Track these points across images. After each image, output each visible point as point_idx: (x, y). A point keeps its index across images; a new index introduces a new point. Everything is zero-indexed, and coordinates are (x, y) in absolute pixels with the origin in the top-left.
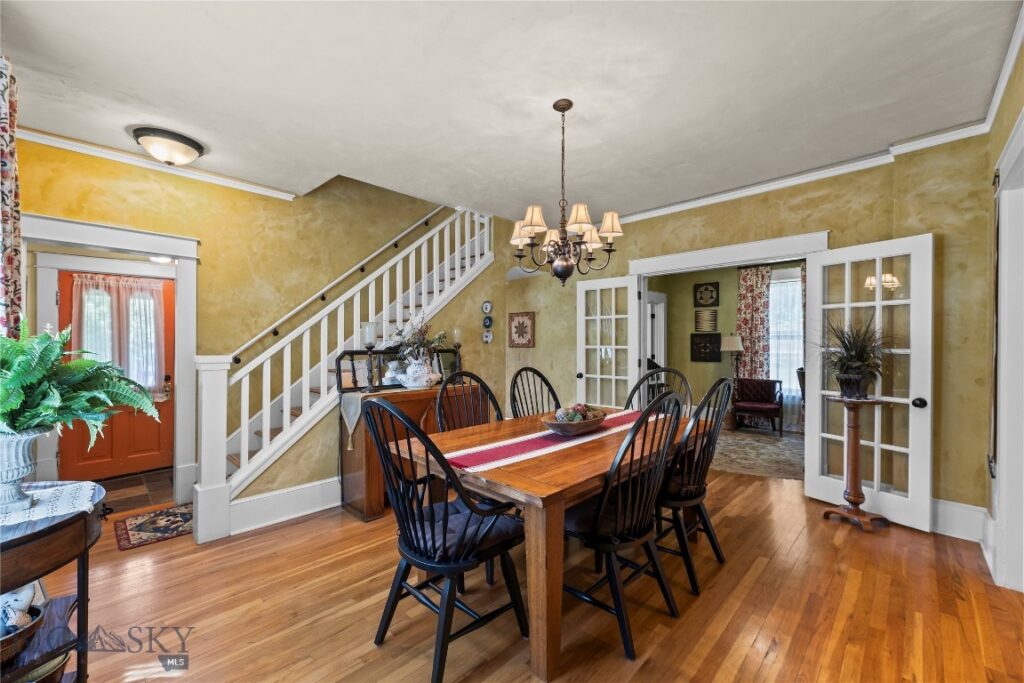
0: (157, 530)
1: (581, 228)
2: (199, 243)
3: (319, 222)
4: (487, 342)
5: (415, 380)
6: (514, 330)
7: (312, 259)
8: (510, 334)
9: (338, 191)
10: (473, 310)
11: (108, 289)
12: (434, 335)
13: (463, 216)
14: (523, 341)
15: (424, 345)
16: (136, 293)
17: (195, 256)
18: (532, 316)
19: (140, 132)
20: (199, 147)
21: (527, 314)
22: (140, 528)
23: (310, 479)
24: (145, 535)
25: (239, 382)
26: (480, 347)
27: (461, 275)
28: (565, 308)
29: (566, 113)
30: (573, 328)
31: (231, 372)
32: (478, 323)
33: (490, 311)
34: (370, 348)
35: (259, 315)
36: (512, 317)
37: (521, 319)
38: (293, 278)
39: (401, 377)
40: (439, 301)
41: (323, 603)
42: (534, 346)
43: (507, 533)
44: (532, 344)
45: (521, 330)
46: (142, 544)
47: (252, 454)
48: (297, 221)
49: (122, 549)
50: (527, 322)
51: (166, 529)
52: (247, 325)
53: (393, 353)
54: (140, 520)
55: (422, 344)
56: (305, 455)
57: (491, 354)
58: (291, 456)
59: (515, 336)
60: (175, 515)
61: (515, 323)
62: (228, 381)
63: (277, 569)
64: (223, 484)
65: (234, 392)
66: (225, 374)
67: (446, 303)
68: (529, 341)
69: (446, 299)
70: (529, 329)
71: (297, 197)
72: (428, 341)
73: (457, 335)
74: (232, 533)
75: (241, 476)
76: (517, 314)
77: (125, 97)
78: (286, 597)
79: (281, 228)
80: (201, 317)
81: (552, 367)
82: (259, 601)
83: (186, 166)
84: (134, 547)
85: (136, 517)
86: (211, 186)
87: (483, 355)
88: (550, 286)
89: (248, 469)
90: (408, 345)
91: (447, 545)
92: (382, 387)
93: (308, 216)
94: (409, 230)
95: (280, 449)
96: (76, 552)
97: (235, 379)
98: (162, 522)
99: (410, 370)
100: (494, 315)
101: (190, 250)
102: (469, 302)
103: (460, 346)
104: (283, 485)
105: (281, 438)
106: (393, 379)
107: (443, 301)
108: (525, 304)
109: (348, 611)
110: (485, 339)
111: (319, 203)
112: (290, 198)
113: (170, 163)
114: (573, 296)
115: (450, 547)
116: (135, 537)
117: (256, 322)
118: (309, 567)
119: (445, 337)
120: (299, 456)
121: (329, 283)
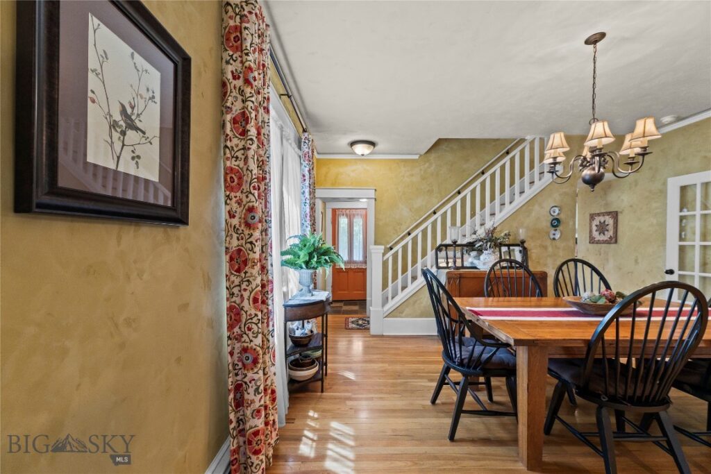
0: (358, 325)
1: (600, 143)
2: (376, 190)
3: (434, 166)
4: (554, 239)
5: (484, 264)
6: (594, 228)
7: (428, 191)
8: (591, 231)
9: (444, 147)
10: (542, 215)
11: (347, 215)
12: (500, 235)
13: (532, 143)
14: (605, 238)
15: (493, 241)
16: (356, 216)
17: (374, 197)
18: (615, 215)
19: (353, 144)
20: (372, 144)
21: (609, 213)
22: (353, 322)
23: (421, 316)
24: (354, 326)
25: (388, 259)
26: (548, 243)
27: (530, 188)
28: (654, 205)
29: (598, 44)
30: (663, 226)
31: (384, 254)
32: (545, 223)
33: (558, 214)
34: (455, 242)
35: (401, 225)
36: (592, 217)
37: (602, 219)
38: (418, 203)
39: (476, 262)
40: (509, 209)
41: (414, 376)
42: (616, 242)
43: (508, 364)
44: (614, 240)
45: (602, 228)
46: (352, 329)
47: (393, 298)
48: (421, 170)
49: (346, 329)
50: (609, 221)
51: (361, 325)
52: (396, 230)
53: (470, 246)
54: (354, 319)
55: (491, 240)
56: (418, 302)
57: (559, 248)
58: (411, 301)
59: (596, 234)
60: (365, 321)
61: (596, 222)
62: (383, 259)
63: (398, 355)
64: (380, 309)
65: (385, 264)
66: (381, 255)
67: (515, 210)
68: (611, 238)
69: (515, 208)
70: (611, 227)
71: (421, 156)
72: (496, 238)
73: (522, 234)
74: (384, 334)
75: (387, 307)
76: (599, 215)
77: (345, 132)
78: (398, 367)
79: (412, 175)
80: (377, 226)
81: (636, 261)
82: (387, 365)
83: (370, 154)
84: (349, 329)
85: (352, 318)
86: (381, 160)
87: (550, 249)
88: (636, 185)
89: (392, 304)
90: (480, 240)
91: (463, 357)
92: (463, 267)
93: (427, 164)
94: (492, 161)
95: (405, 296)
96: (321, 314)
97: (385, 258)
98: (360, 322)
99: (482, 257)
100: (562, 217)
101: (372, 194)
102: (536, 207)
103: (525, 242)
104: (407, 316)
105: (406, 291)
106: (472, 263)
107: (513, 209)
108: (607, 204)
109: (423, 384)
110: (552, 237)
111: (433, 156)
112: (416, 157)
113: (363, 155)
114: (663, 192)
115: (465, 358)
116: (351, 325)
117: (400, 228)
118: (413, 359)
119: (509, 235)
120: (415, 302)
121: (439, 202)
